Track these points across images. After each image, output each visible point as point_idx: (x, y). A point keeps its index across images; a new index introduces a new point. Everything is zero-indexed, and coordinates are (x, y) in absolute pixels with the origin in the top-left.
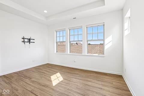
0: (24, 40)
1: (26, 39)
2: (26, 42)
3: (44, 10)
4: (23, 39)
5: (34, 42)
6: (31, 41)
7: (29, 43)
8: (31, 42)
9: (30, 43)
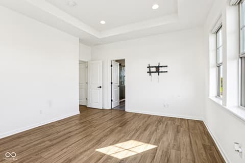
0: (150, 70)
1: (153, 67)
2: (153, 72)
3: (152, 6)
4: (148, 69)
5: (167, 72)
6: (161, 69)
7: (157, 73)
8: (162, 72)
9: (159, 75)
